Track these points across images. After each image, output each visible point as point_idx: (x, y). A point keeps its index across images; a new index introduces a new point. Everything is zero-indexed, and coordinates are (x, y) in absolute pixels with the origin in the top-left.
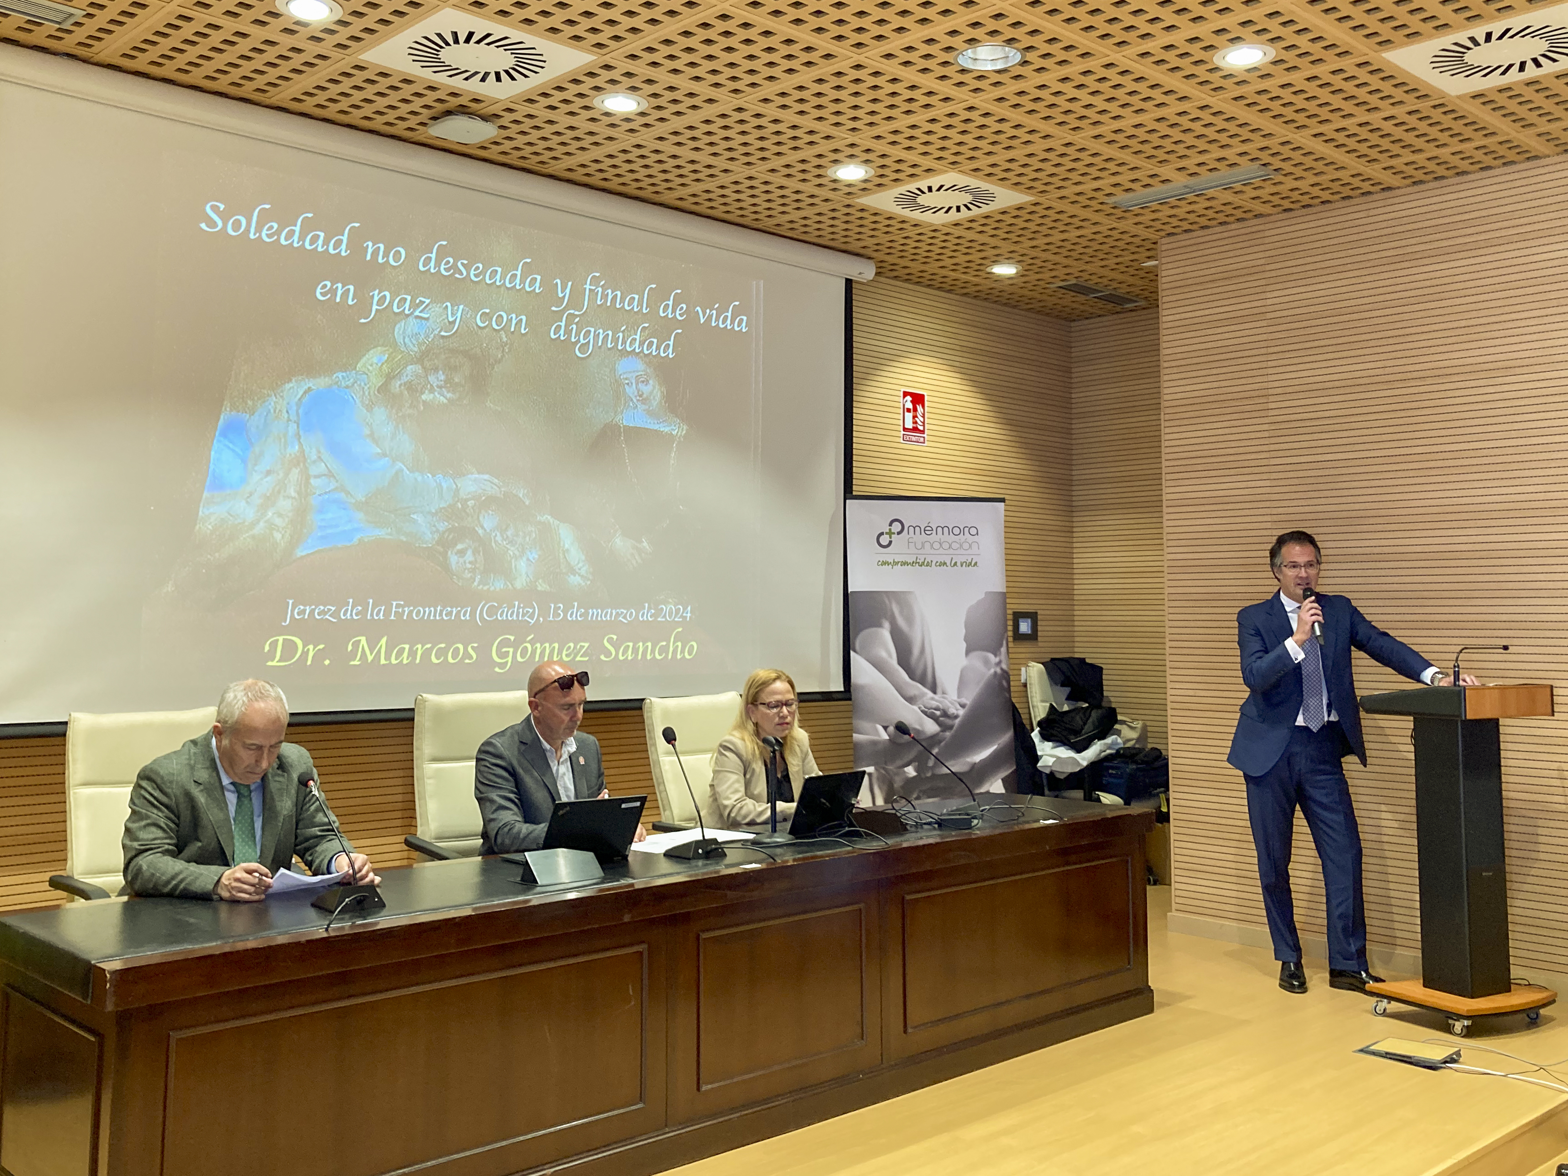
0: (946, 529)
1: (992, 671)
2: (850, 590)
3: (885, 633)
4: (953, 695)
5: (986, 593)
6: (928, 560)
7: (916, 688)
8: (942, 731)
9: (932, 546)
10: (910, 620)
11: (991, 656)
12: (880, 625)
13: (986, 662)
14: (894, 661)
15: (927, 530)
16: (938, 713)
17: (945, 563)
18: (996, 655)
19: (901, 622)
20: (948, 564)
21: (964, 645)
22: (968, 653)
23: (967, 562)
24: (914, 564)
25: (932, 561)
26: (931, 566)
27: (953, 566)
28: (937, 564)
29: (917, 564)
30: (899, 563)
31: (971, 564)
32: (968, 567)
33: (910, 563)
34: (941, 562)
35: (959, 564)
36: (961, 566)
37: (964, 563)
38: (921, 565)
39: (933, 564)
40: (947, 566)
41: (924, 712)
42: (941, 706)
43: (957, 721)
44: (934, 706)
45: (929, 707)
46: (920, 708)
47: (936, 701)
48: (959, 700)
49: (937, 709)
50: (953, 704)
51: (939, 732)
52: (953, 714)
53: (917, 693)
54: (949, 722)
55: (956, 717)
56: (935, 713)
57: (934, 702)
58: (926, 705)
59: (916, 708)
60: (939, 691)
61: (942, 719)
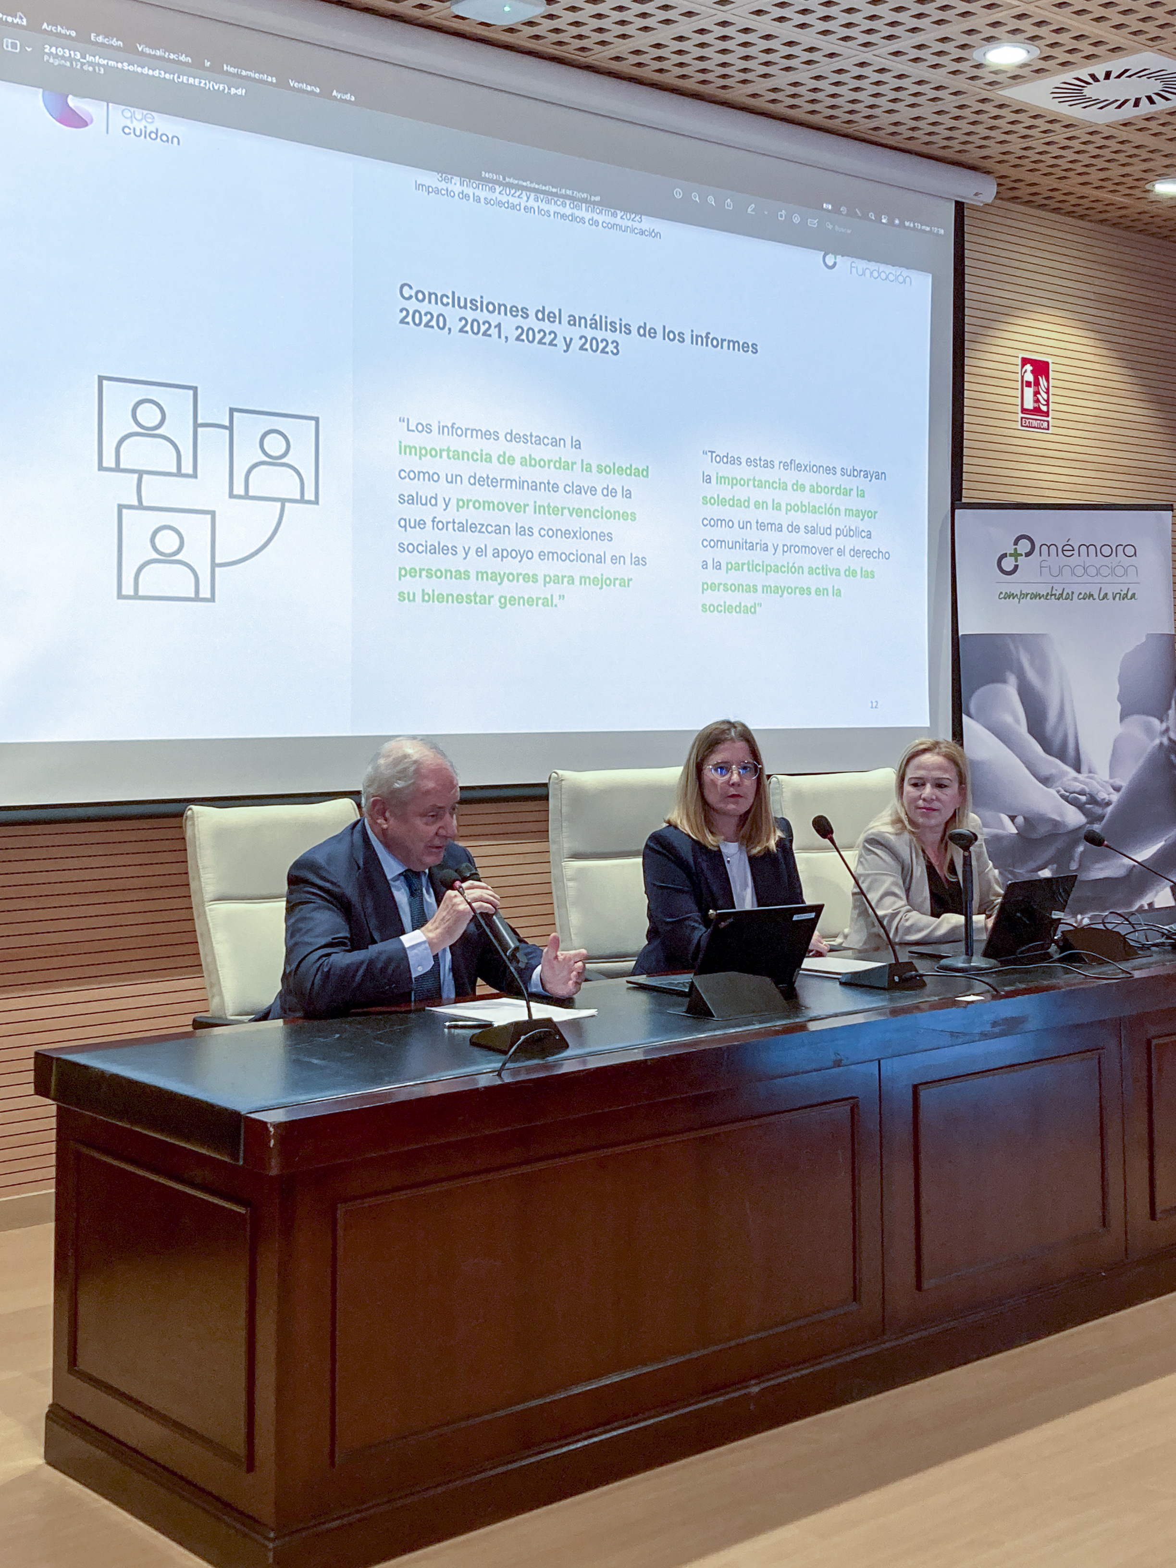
0: (1092, 548)
1: (1157, 742)
2: (960, 634)
3: (1010, 690)
4: (1103, 773)
5: (1150, 636)
6: (1068, 591)
7: (1053, 765)
8: (1088, 823)
9: (1073, 573)
10: (1043, 672)
11: (1156, 722)
12: (1004, 681)
13: (1149, 730)
14: (1023, 728)
15: (1066, 550)
16: (1083, 798)
17: (1091, 595)
18: (1162, 721)
19: (1031, 675)
20: (1096, 596)
21: (1118, 707)
22: (1122, 718)
23: (1122, 593)
24: (1049, 597)
25: (1073, 593)
26: (1072, 600)
27: (1104, 599)
28: (1081, 596)
29: (1053, 597)
30: (1029, 596)
31: (1127, 596)
32: (1123, 599)
33: (1043, 595)
34: (1086, 593)
35: (1110, 596)
36: (1114, 599)
37: (1118, 595)
38: (1059, 599)
39: (1075, 596)
40: (1094, 599)
41: (1062, 796)
42: (1087, 790)
43: (1110, 809)
44: (1078, 790)
45: (1071, 790)
46: (1058, 792)
47: (1081, 782)
48: (1112, 781)
49: (1082, 793)
50: (1103, 786)
51: (1085, 825)
52: (1104, 799)
53: (1054, 771)
54: (1098, 810)
55: (1108, 804)
56: (1078, 798)
57: (1078, 784)
58: (1067, 788)
59: (1052, 791)
60: (1084, 768)
61: (1088, 806)
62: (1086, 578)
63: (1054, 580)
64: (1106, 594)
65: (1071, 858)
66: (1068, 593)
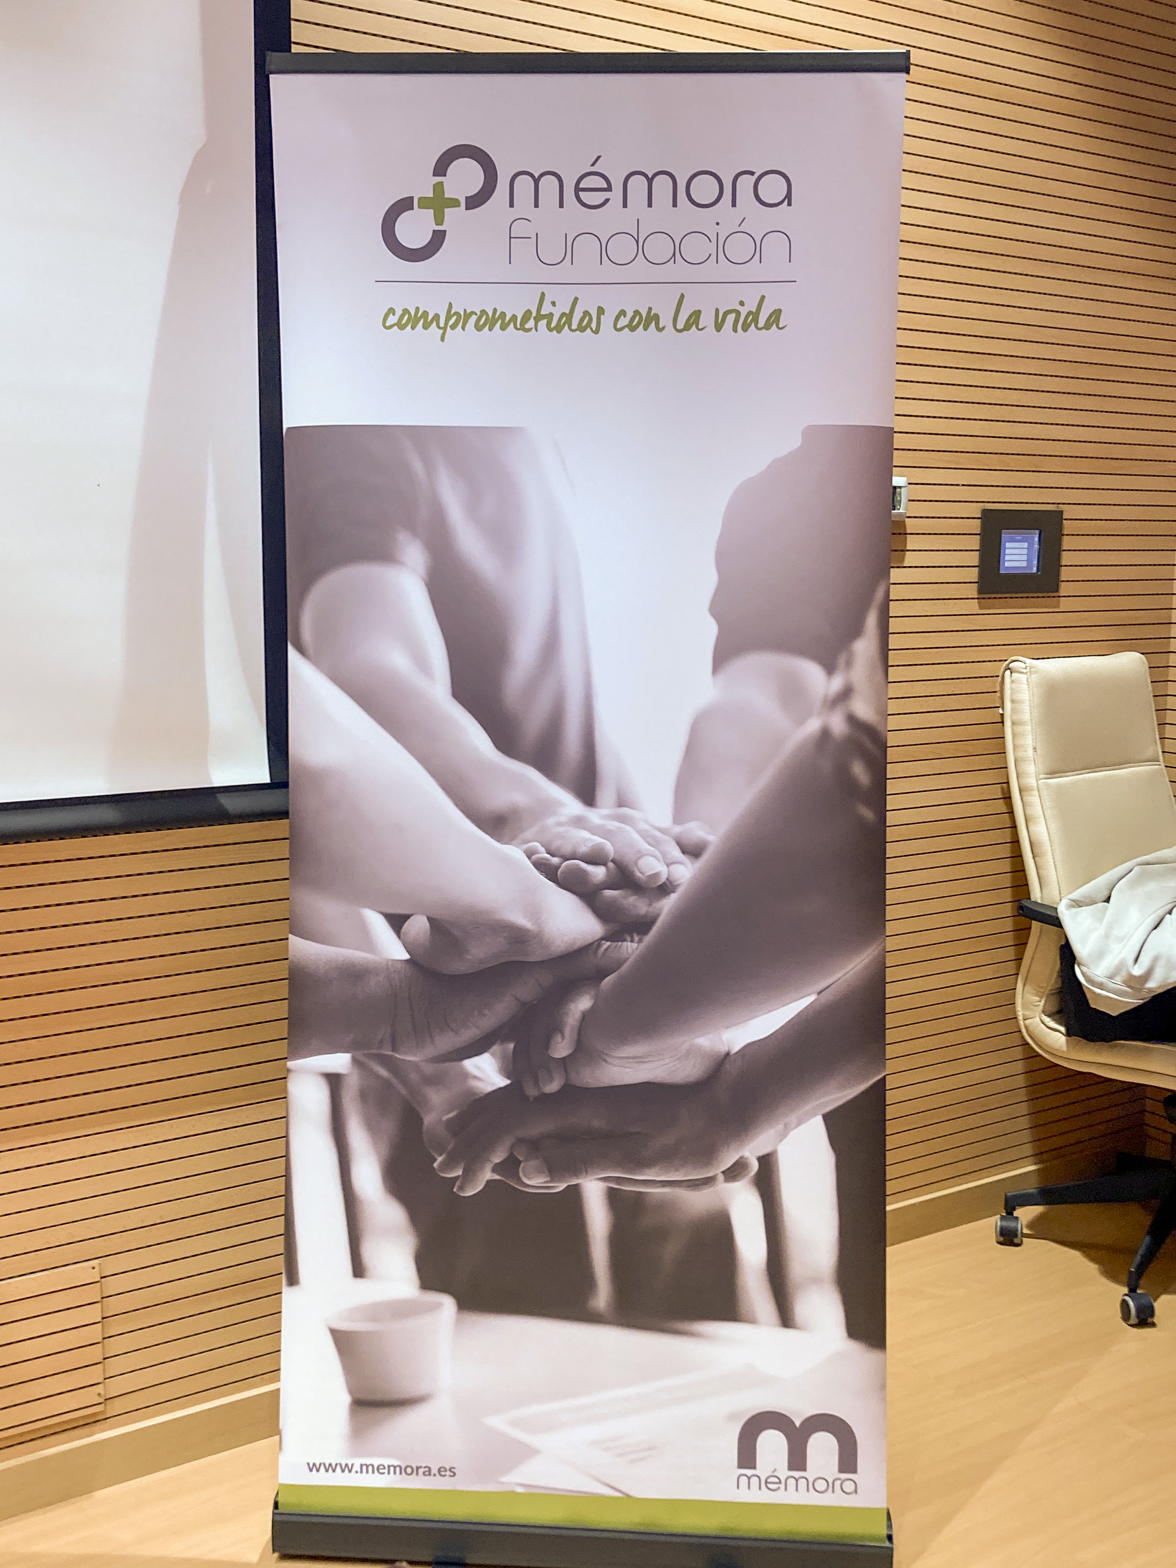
1: (817, 723)
3: (408, 584)
4: (656, 811)
6: (588, 303)
8: (605, 938)
11: (816, 672)
12: (390, 556)
13: (793, 695)
14: (439, 686)
16: (600, 871)
18: (832, 669)
20: (666, 320)
21: (711, 630)
22: (720, 659)
23: (744, 311)
24: (531, 324)
25: (601, 311)
26: (596, 332)
27: (687, 327)
28: (624, 321)
29: (543, 323)
30: (474, 318)
31: (756, 321)
32: (745, 328)
33: (514, 318)
34: (637, 313)
35: (708, 319)
36: (719, 327)
37: (731, 318)
38: (559, 329)
39: (607, 321)
40: (660, 329)
41: (542, 867)
42: (610, 849)
43: (667, 905)
44: (583, 849)
45: (567, 849)
46: (529, 854)
47: (593, 830)
48: (677, 829)
49: (596, 858)
50: (654, 842)
51: (598, 943)
52: (656, 875)
53: (519, 798)
54: (638, 905)
55: (665, 889)
56: (584, 872)
57: (586, 834)
58: (555, 845)
59: (515, 852)
60: (606, 794)
61: (608, 893)
62: (640, 270)
63: (549, 274)
64: (696, 315)
65: (557, 1028)
66: (586, 313)
